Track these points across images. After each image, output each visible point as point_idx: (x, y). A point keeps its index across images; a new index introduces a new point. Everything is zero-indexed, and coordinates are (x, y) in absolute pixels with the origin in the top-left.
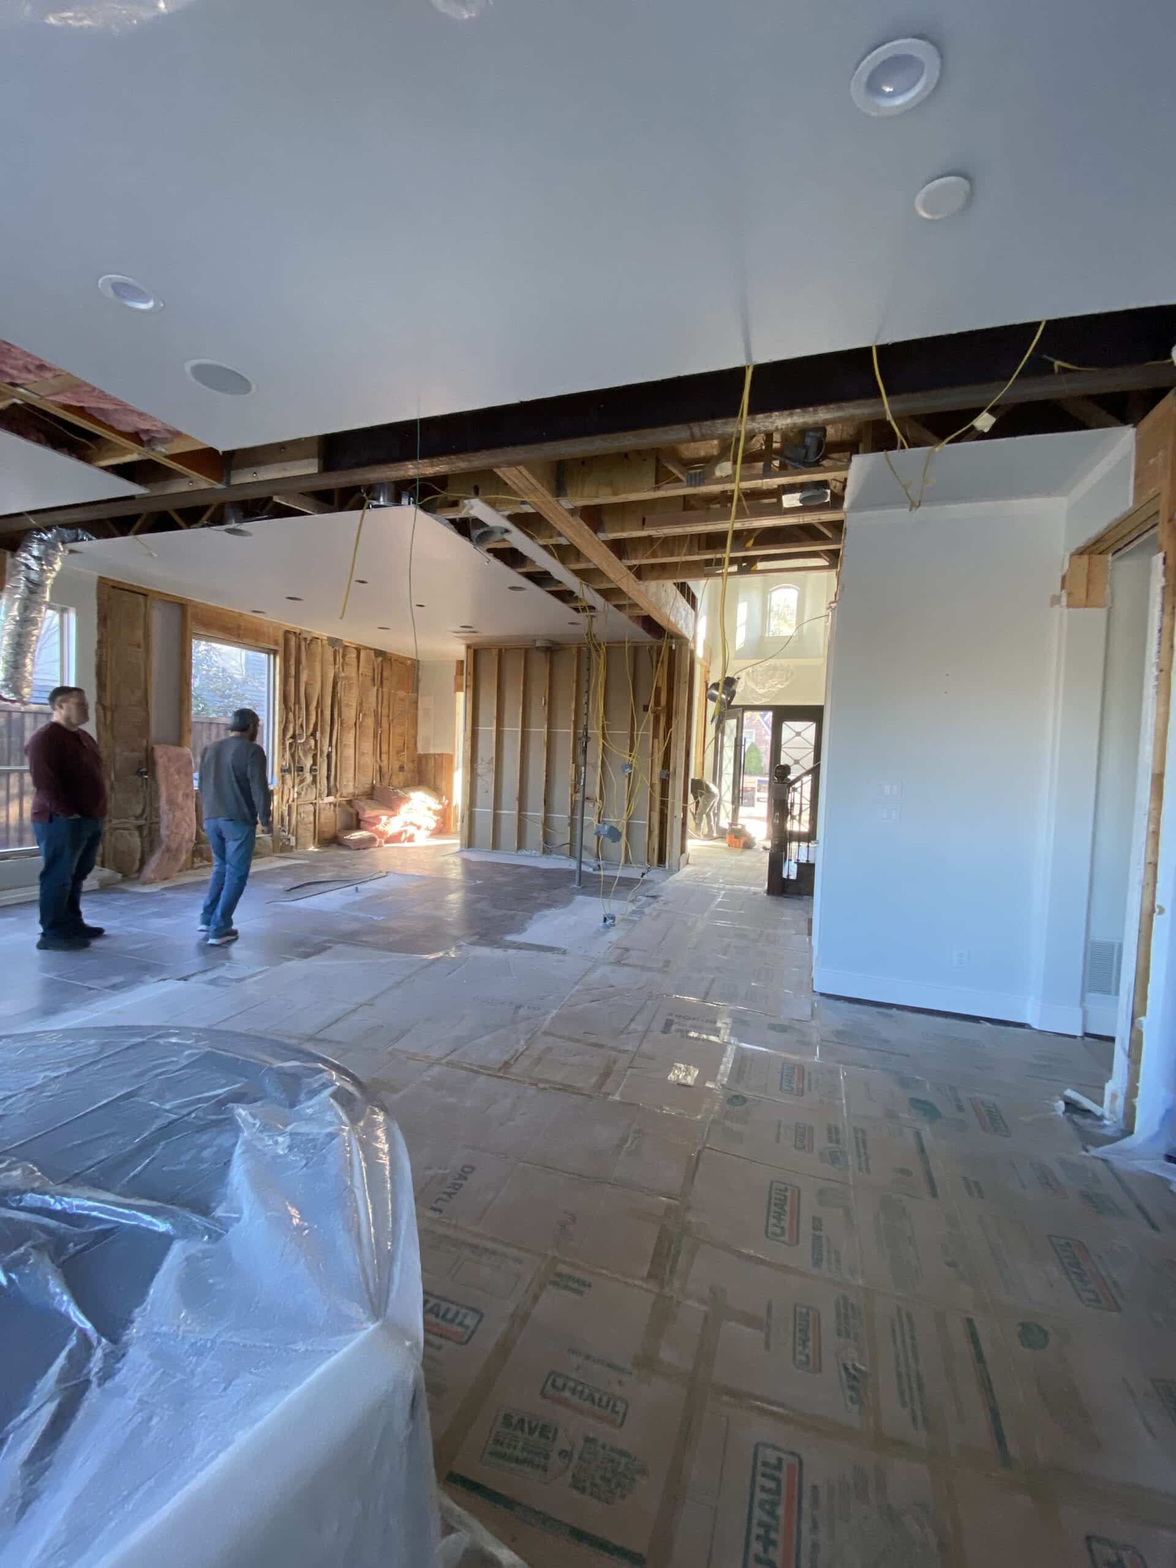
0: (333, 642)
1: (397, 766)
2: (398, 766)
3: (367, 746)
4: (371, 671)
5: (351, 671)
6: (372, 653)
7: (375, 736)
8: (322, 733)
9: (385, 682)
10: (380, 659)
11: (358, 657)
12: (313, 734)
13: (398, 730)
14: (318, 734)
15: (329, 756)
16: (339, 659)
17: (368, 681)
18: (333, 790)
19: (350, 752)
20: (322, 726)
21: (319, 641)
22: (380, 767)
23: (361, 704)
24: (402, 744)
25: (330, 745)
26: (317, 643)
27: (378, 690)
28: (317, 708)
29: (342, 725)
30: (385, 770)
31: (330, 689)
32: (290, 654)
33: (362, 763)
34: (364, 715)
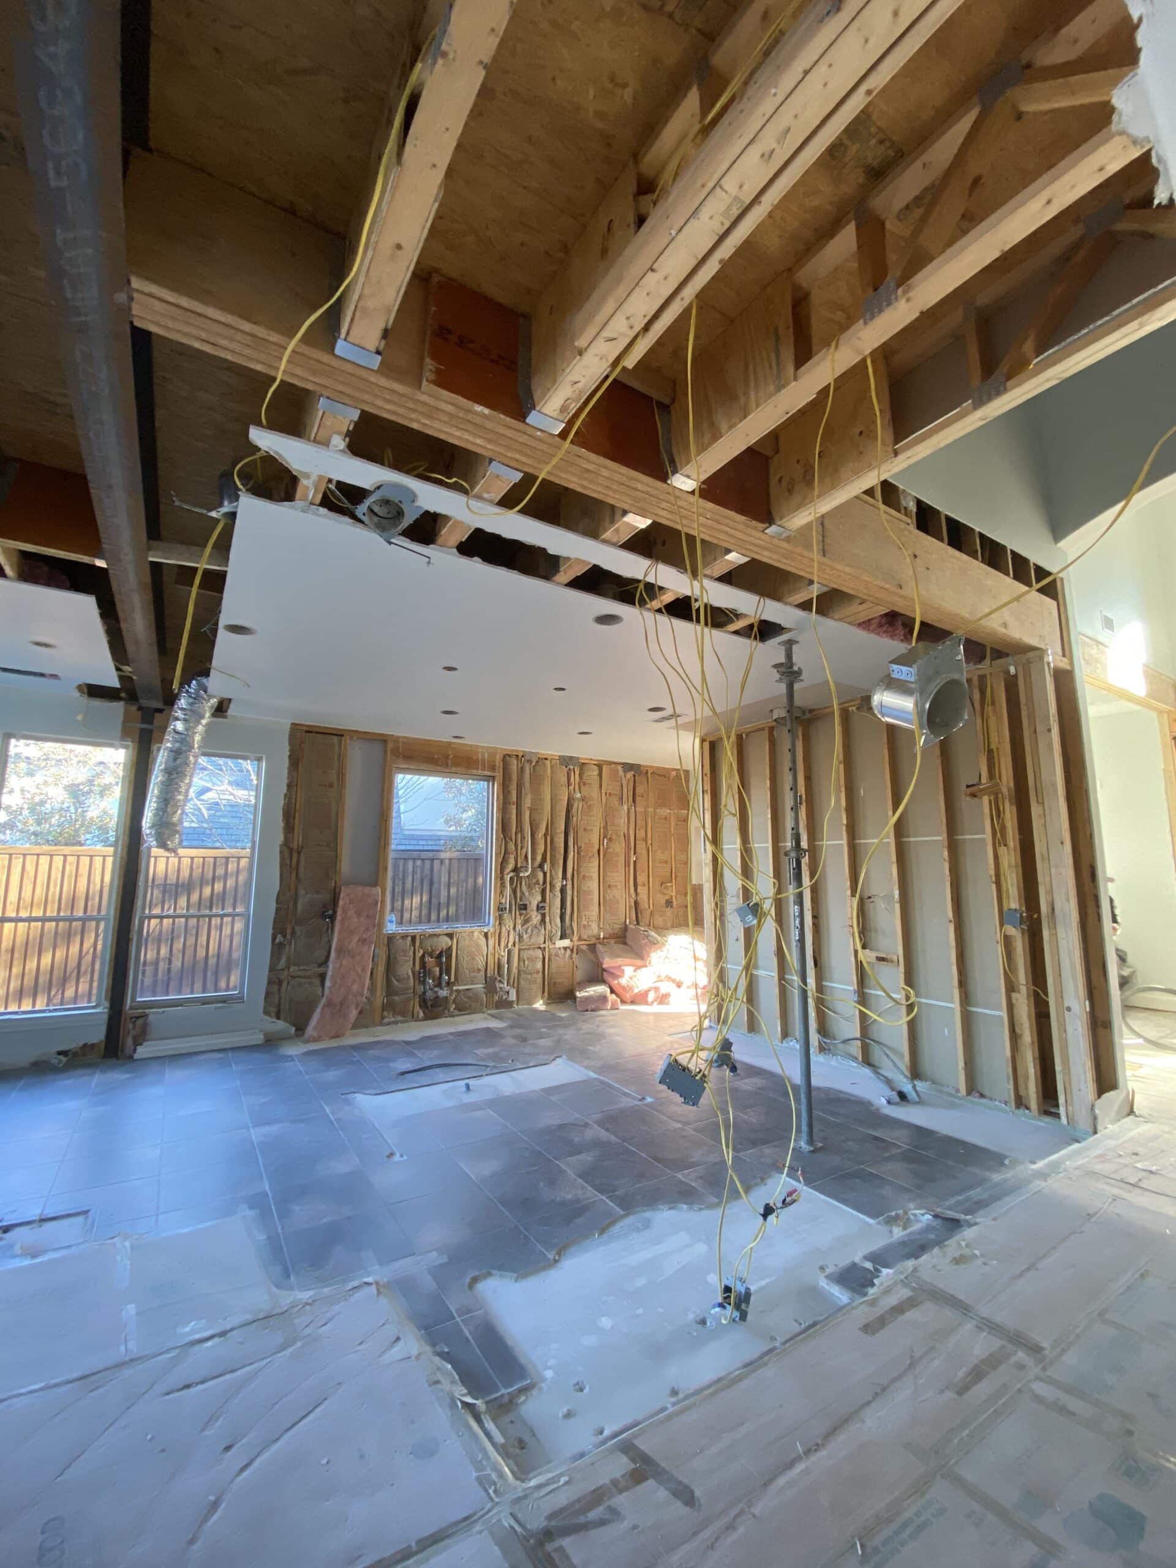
0: (566, 761)
1: (662, 900)
2: (663, 902)
3: (618, 877)
4: (618, 788)
5: (593, 792)
6: (620, 768)
7: (627, 864)
8: (553, 864)
9: (637, 799)
10: (630, 775)
11: (600, 775)
12: (541, 866)
13: (661, 856)
14: (546, 867)
15: (563, 890)
16: (575, 778)
17: (615, 801)
18: (568, 932)
19: (594, 885)
20: (553, 857)
21: (548, 763)
22: (636, 903)
23: (605, 828)
24: (668, 874)
25: (564, 877)
26: (544, 765)
27: (628, 810)
28: (545, 835)
29: (578, 853)
30: (644, 904)
31: (564, 814)
32: (510, 780)
33: (608, 898)
34: (610, 840)
